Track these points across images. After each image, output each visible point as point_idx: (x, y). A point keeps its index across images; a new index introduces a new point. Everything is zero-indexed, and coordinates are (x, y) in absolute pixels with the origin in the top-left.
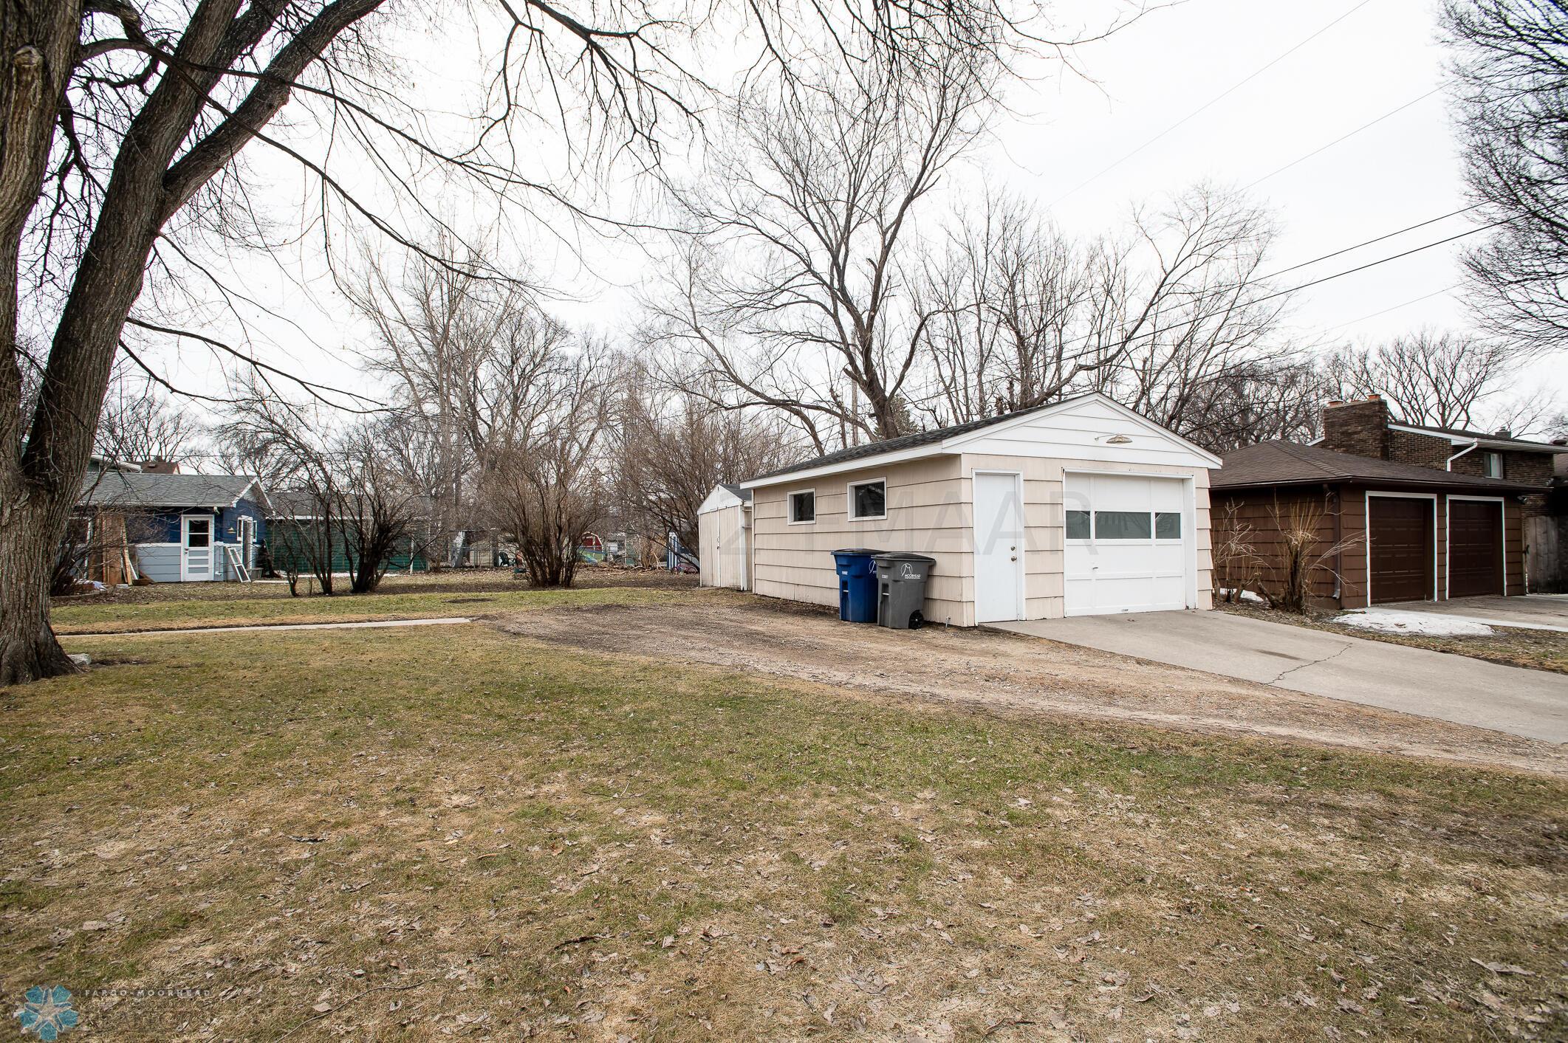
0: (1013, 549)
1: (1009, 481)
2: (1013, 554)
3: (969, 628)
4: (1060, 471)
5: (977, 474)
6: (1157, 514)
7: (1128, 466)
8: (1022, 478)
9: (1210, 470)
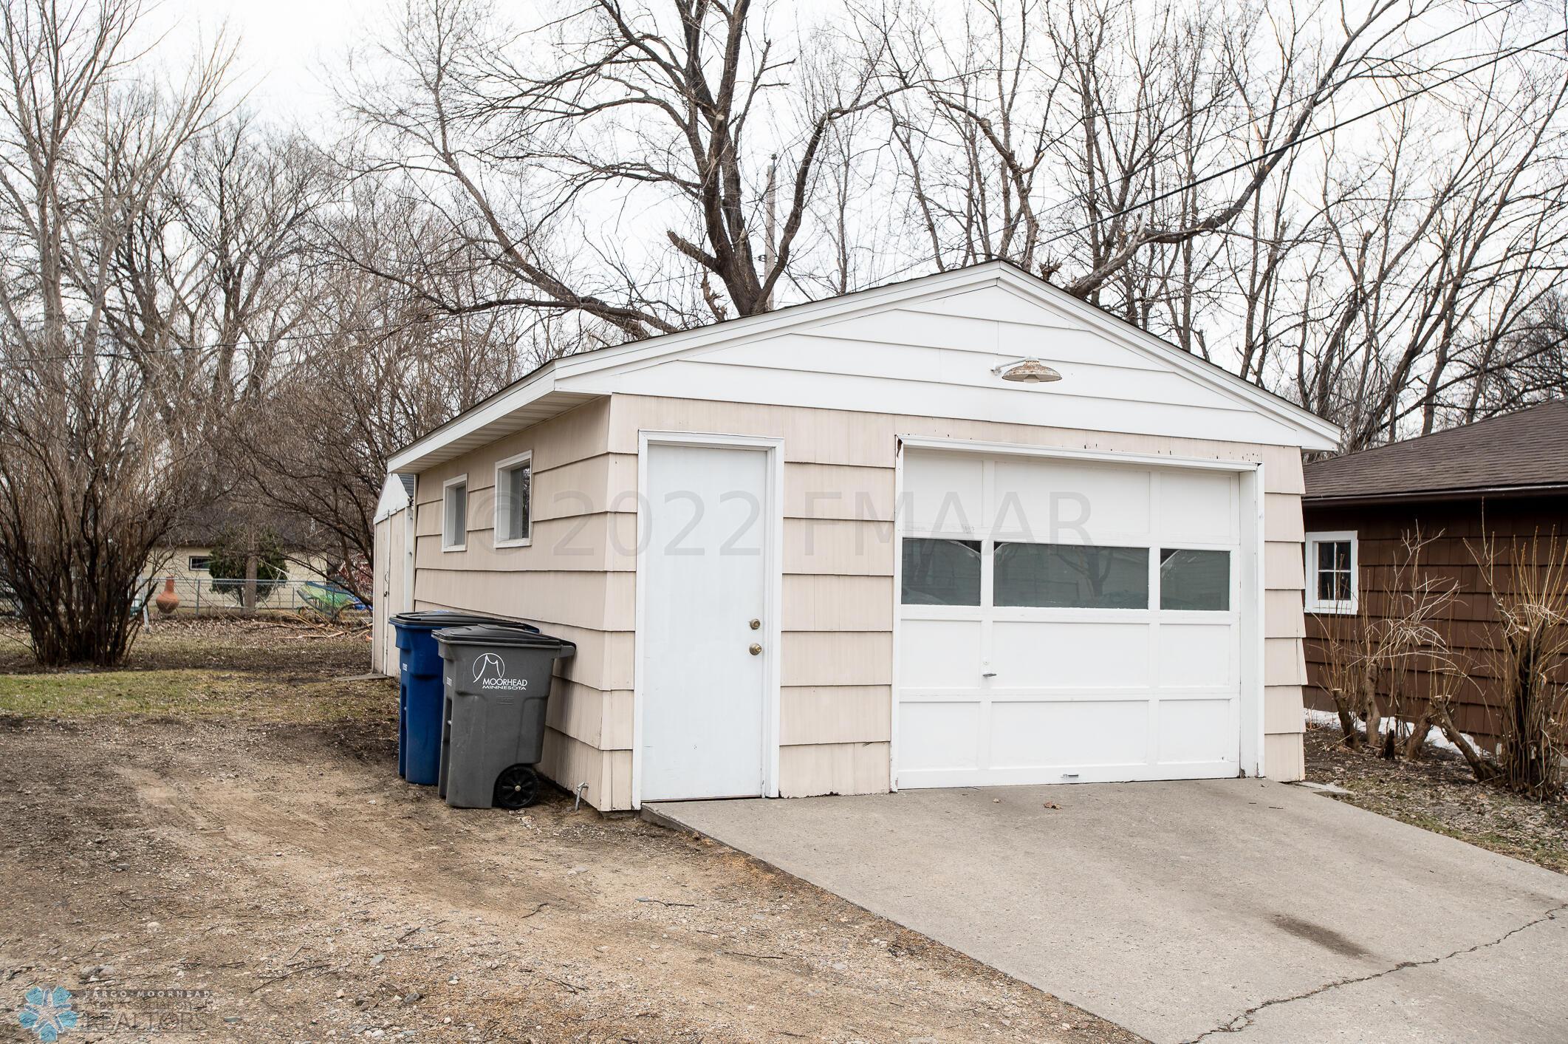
0: (755, 625)
1: (752, 464)
2: (755, 638)
3: (616, 815)
4: (892, 444)
5: (652, 445)
6: (1165, 554)
7: (1082, 438)
8: (780, 456)
9: (1303, 453)
